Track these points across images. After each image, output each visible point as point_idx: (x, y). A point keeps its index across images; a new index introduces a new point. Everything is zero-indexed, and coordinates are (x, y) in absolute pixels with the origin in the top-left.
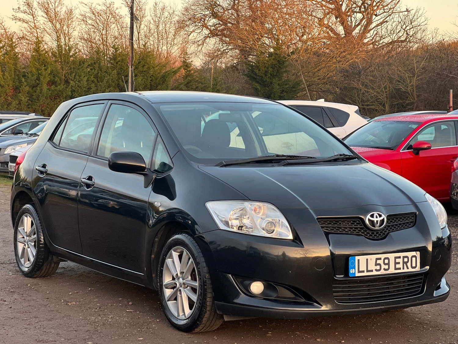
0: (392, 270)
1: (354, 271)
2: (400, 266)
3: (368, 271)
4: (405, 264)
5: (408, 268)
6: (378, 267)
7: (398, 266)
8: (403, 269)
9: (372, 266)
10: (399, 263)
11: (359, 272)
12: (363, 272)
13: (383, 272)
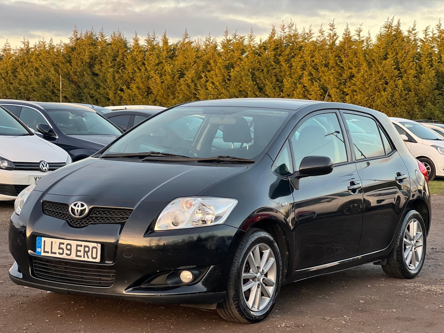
0: (73, 257)
1: (40, 250)
2: (81, 254)
3: (52, 253)
4: (85, 253)
5: (88, 258)
6: (61, 251)
7: (79, 254)
8: (84, 257)
9: (56, 249)
10: (80, 251)
11: (45, 252)
12: (48, 252)
13: (65, 257)
